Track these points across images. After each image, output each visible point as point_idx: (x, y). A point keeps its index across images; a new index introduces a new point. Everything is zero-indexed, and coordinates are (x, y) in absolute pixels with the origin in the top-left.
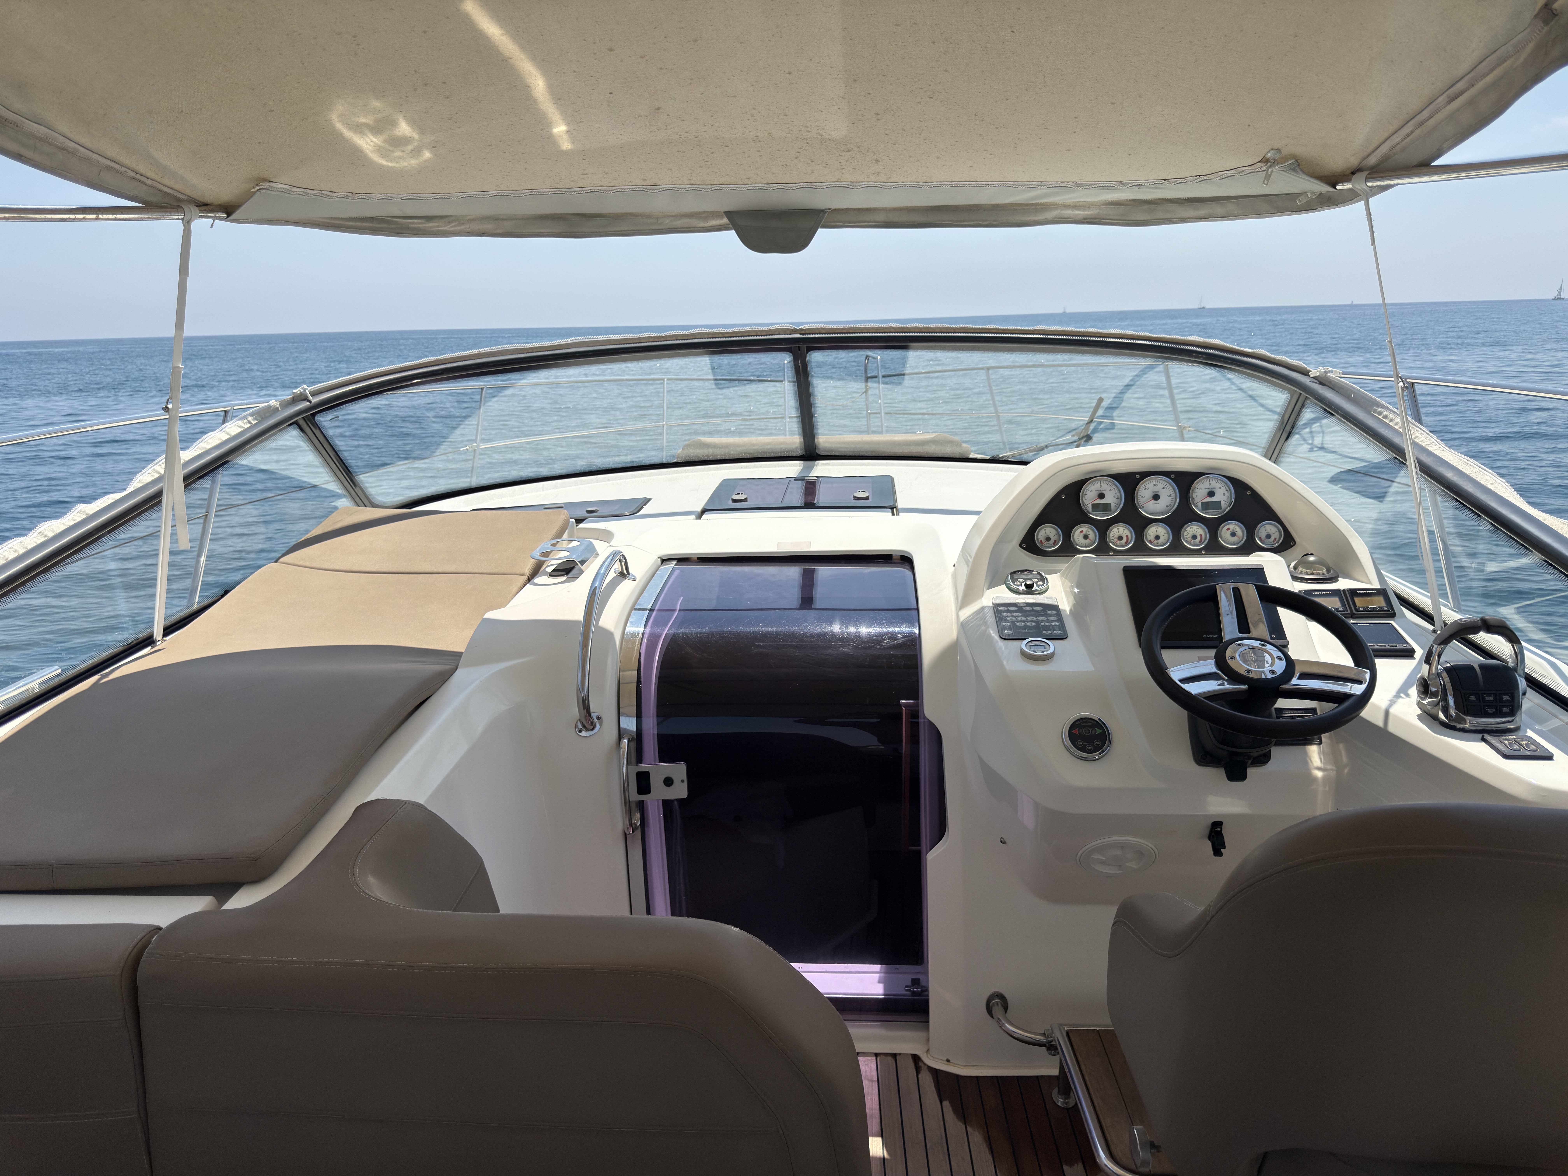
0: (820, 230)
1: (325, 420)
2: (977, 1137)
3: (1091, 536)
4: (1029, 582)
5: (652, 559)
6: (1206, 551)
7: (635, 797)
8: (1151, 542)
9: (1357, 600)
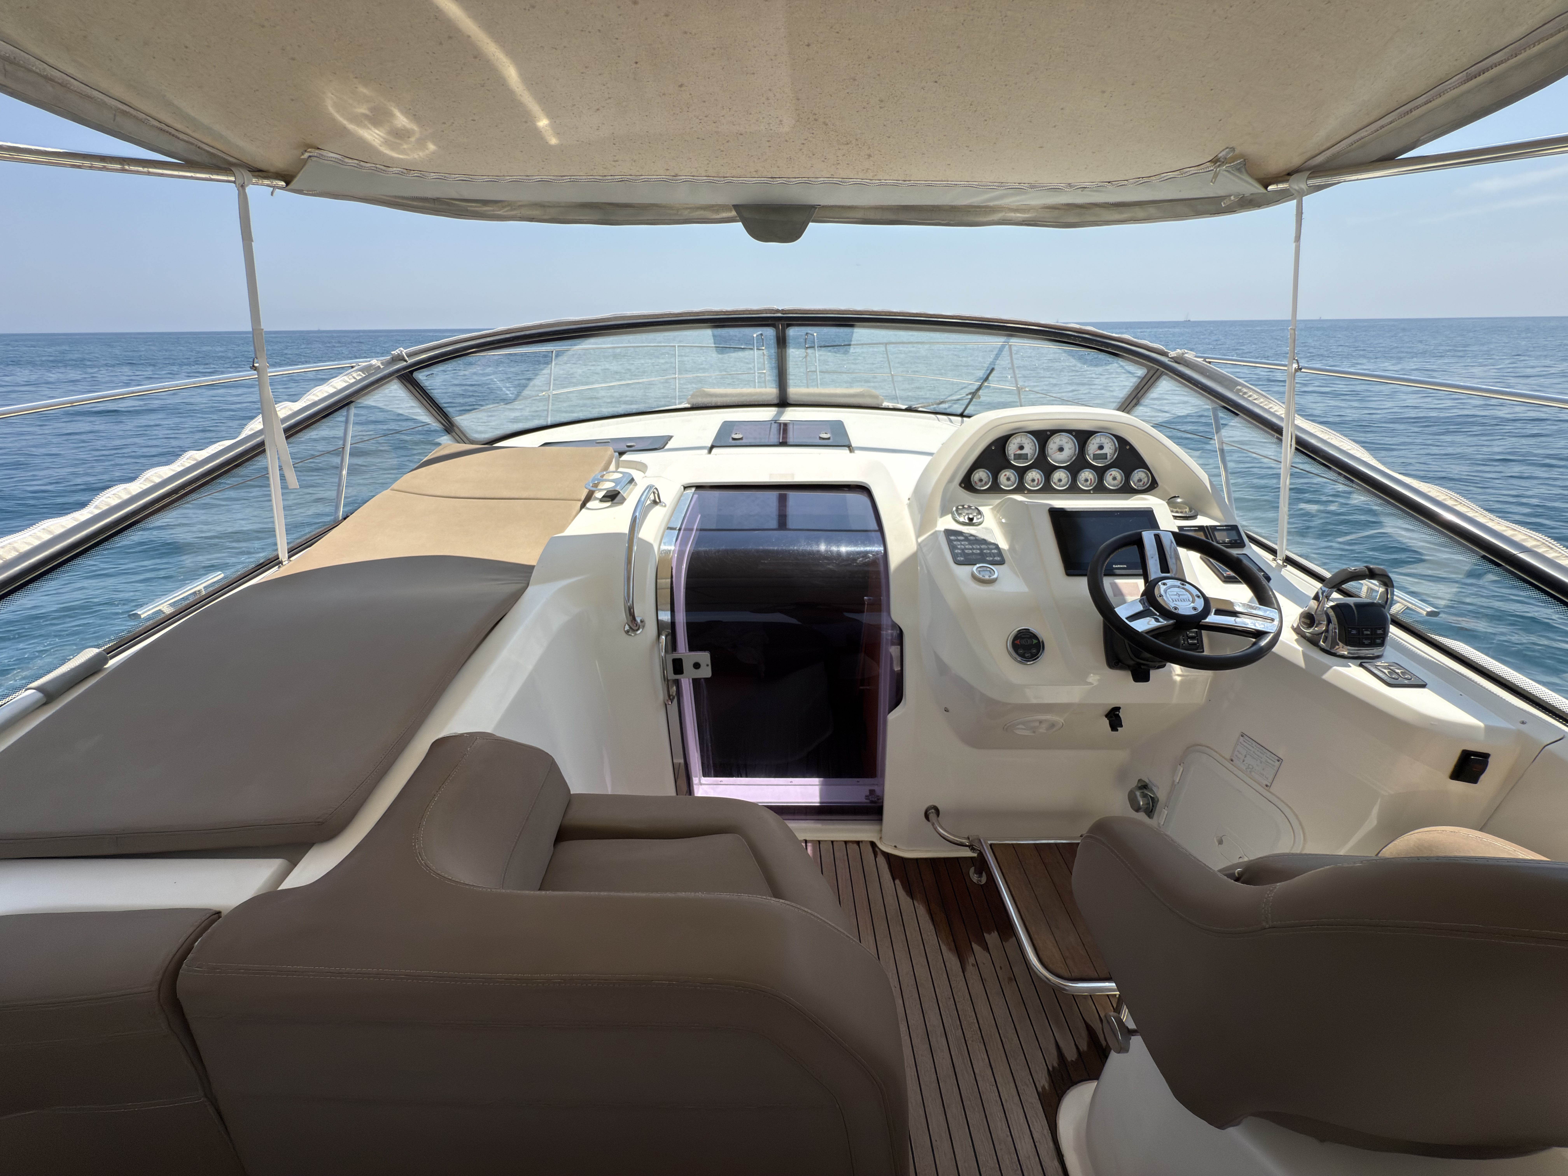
0: (810, 223)
1: (421, 376)
2: (922, 910)
3: (1012, 478)
4: (971, 516)
5: (677, 488)
6: (1094, 491)
7: (672, 676)
8: (1055, 483)
9: (1216, 533)
